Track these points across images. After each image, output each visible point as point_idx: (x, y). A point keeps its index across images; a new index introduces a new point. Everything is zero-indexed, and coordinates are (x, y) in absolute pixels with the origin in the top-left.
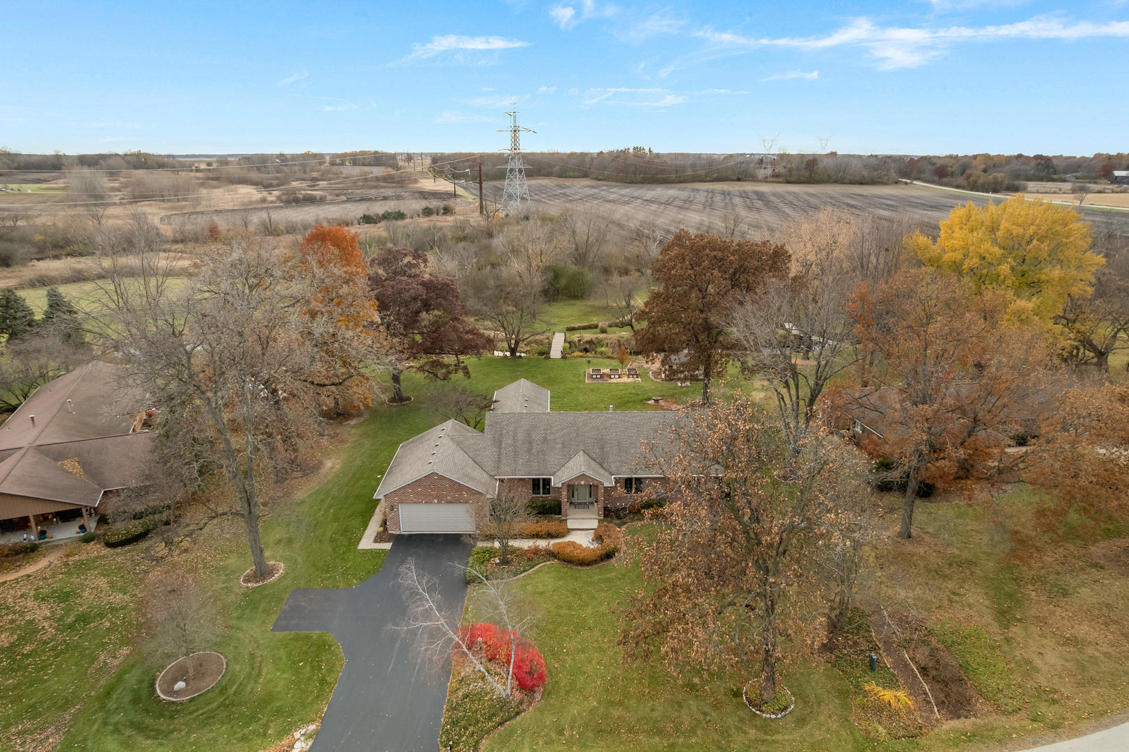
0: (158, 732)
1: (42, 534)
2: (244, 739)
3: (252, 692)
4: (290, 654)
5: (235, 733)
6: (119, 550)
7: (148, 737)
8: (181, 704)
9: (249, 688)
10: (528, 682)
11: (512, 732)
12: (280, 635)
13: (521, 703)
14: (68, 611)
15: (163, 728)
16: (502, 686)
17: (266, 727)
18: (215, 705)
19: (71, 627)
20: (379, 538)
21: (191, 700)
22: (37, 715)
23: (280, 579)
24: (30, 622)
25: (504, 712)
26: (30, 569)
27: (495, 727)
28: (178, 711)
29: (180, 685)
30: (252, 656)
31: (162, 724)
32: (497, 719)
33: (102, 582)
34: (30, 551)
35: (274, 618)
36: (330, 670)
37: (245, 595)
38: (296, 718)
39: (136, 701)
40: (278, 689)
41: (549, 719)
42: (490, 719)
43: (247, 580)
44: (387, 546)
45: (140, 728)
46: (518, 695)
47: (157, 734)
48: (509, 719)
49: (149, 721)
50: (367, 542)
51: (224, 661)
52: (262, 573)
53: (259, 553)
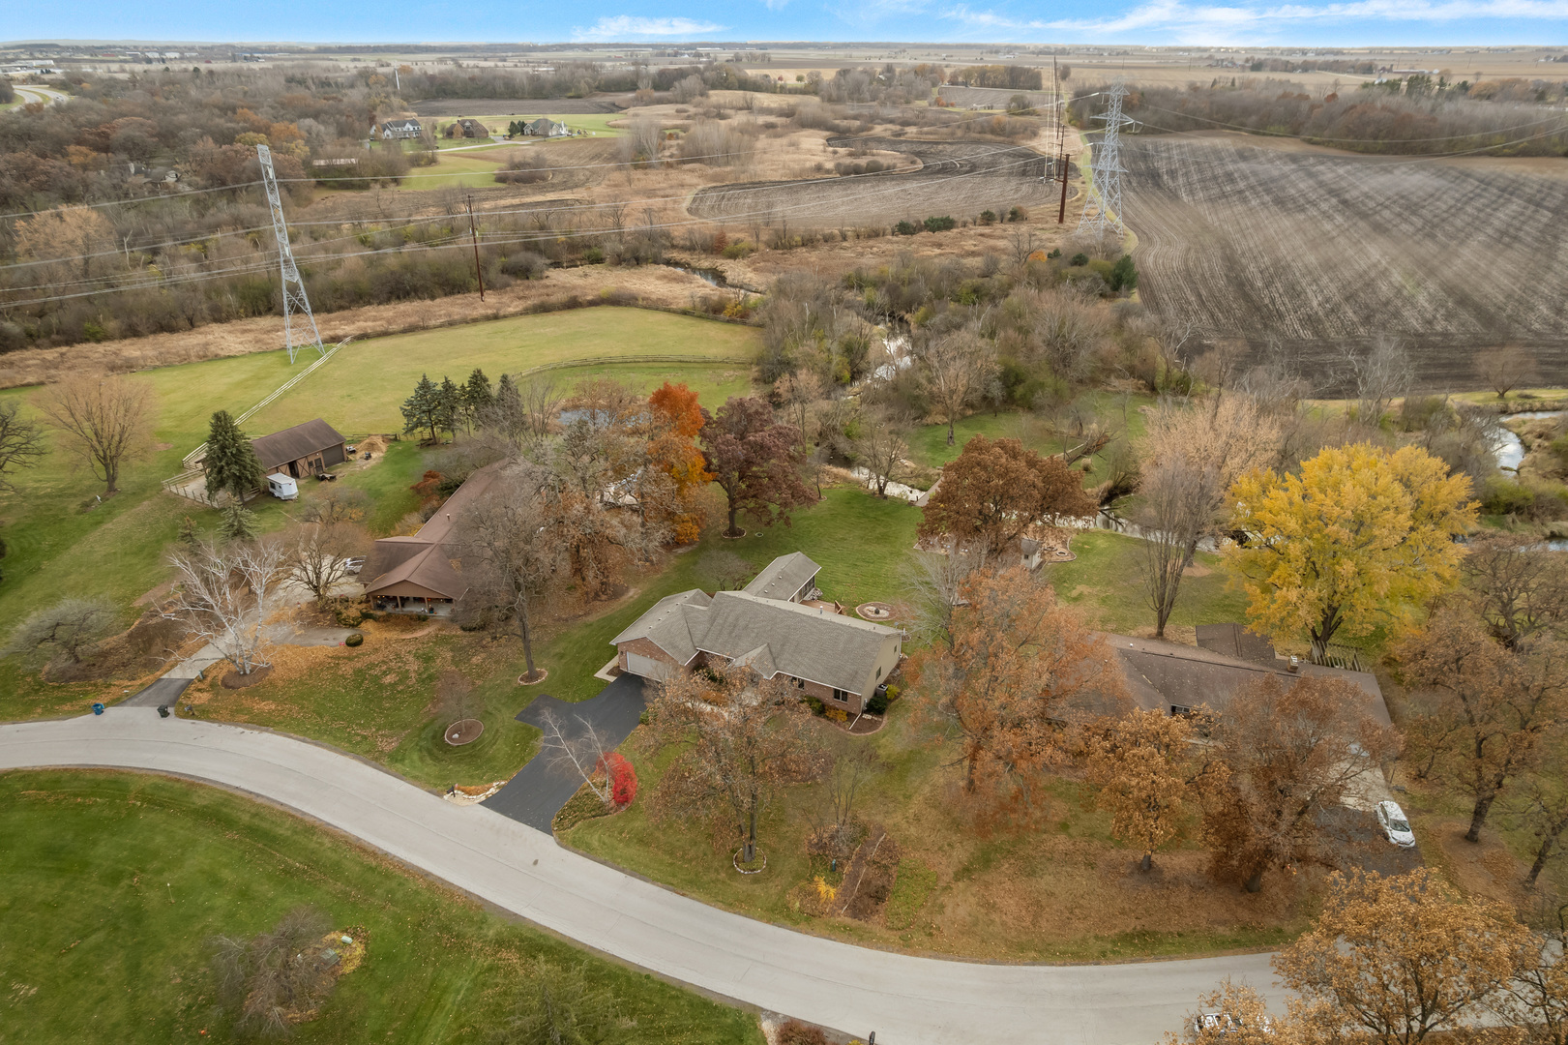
0: (437, 758)
1: (431, 610)
2: (471, 777)
3: (487, 752)
4: (515, 737)
5: (470, 772)
6: (467, 633)
7: (431, 759)
8: (452, 746)
9: (486, 750)
10: (622, 797)
11: (597, 823)
12: (517, 722)
13: (611, 809)
14: (426, 669)
15: (439, 756)
16: (606, 796)
17: (484, 774)
18: (466, 752)
19: (423, 681)
20: (610, 673)
21: (457, 746)
22: (392, 728)
23: (541, 683)
24: (407, 671)
25: (601, 810)
26: (419, 634)
27: (590, 817)
28: (449, 750)
29: (456, 736)
30: (497, 730)
31: (439, 754)
32: (593, 813)
33: (449, 655)
34: (422, 620)
35: (521, 710)
36: (529, 754)
37: (516, 689)
38: (499, 775)
39: (434, 737)
40: (499, 755)
41: (621, 824)
42: (591, 812)
43: (522, 679)
44: (612, 679)
45: (430, 752)
46: (613, 803)
47: (436, 759)
48: (599, 815)
49: (435, 751)
50: (602, 674)
51: (483, 729)
52: (532, 676)
53: (530, 663)
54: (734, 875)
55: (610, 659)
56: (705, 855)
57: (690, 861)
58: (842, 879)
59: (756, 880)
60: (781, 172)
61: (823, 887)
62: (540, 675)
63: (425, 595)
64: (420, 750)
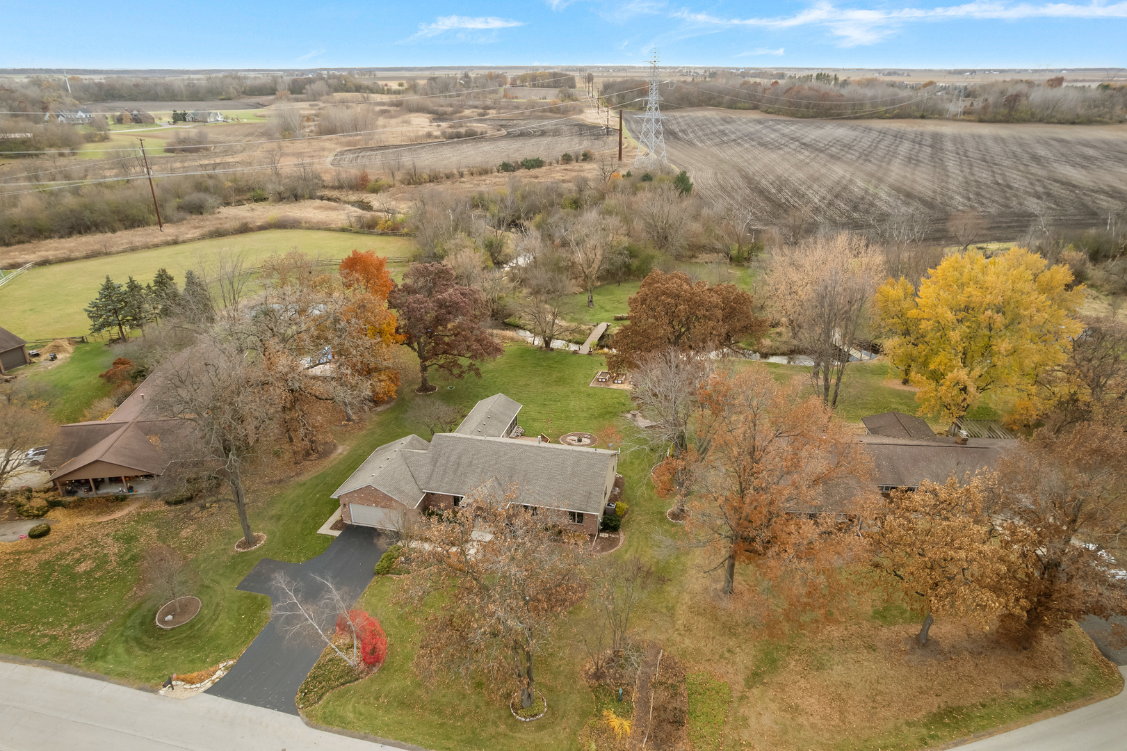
0: (148, 647)
1: (131, 489)
2: (192, 661)
3: (208, 631)
4: (239, 608)
5: (189, 656)
6: (173, 508)
7: (141, 649)
8: (166, 630)
9: (207, 628)
10: (372, 657)
11: (348, 691)
12: (240, 592)
13: (362, 672)
14: (128, 550)
15: (151, 644)
16: (353, 659)
17: (207, 656)
18: (184, 635)
19: (126, 563)
20: (334, 527)
21: (172, 629)
22: (89, 621)
23: (260, 548)
24: (106, 555)
25: (350, 675)
26: (118, 515)
27: (338, 686)
28: (162, 635)
29: (170, 617)
30: (218, 604)
31: (151, 642)
32: (342, 681)
33: (154, 532)
34: (120, 500)
35: (242, 578)
36: (258, 625)
37: (233, 557)
38: (226, 654)
39: (142, 624)
40: (223, 632)
41: (375, 687)
42: (338, 679)
43: (239, 546)
44: (337, 533)
45: (138, 641)
46: (362, 665)
47: (146, 648)
48: (350, 682)
49: (145, 639)
50: (325, 530)
51: (201, 605)
52: (250, 541)
53: (247, 528)
54: (514, 726)
55: (331, 513)
56: (478, 707)
57: (463, 717)
58: (632, 708)
59: (541, 727)
60: (400, 138)
61: (615, 721)
62: (258, 539)
63: (122, 474)
64: (126, 641)
